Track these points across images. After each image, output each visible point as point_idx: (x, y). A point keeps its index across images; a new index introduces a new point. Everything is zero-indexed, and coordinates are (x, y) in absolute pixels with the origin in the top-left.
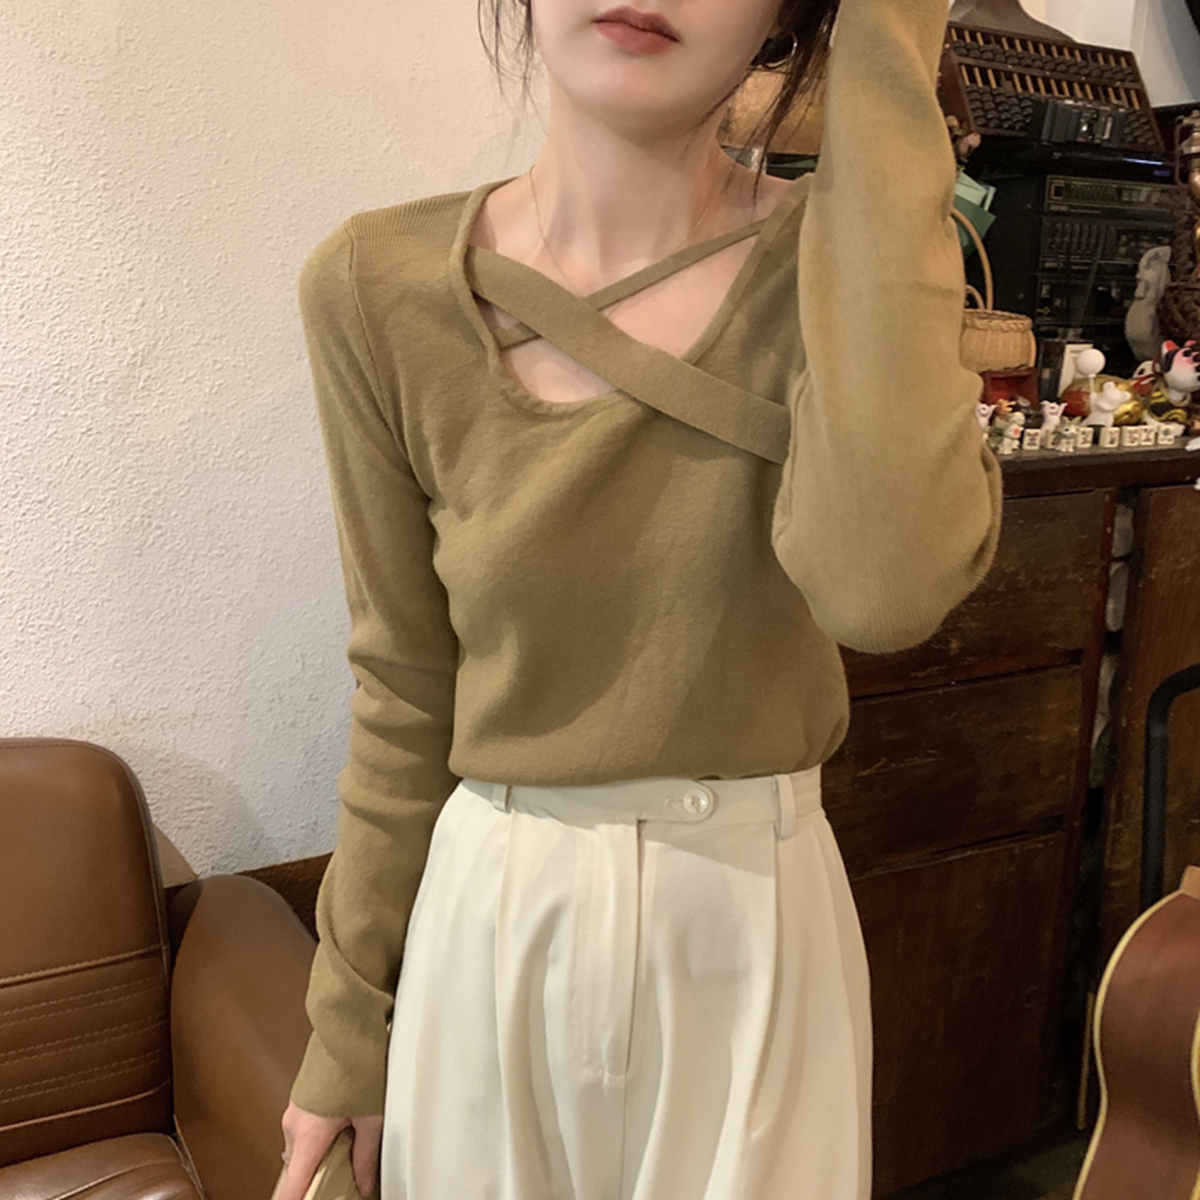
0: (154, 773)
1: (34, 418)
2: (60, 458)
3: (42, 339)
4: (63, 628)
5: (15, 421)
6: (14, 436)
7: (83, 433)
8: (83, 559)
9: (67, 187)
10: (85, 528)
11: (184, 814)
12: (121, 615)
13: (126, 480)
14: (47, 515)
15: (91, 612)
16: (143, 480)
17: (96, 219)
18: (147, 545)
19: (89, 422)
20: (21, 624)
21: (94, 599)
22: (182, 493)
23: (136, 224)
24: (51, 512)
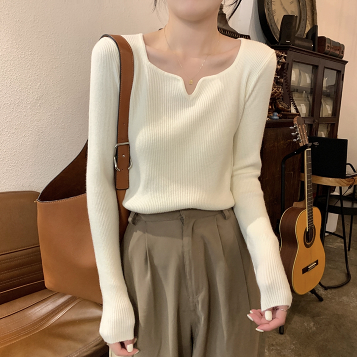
1: (12, 112)
5: (8, 112)
6: (7, 116)
7: (24, 116)
8: (23, 148)
9: (22, 54)
10: (24, 140)
12: (32, 163)
13: (34, 129)
14: (14, 137)
16: (39, 129)
17: (29, 62)
18: (39, 145)
19: (25, 113)
20: (7, 165)
21: (26, 159)
22: (48, 133)
24: (16, 136)
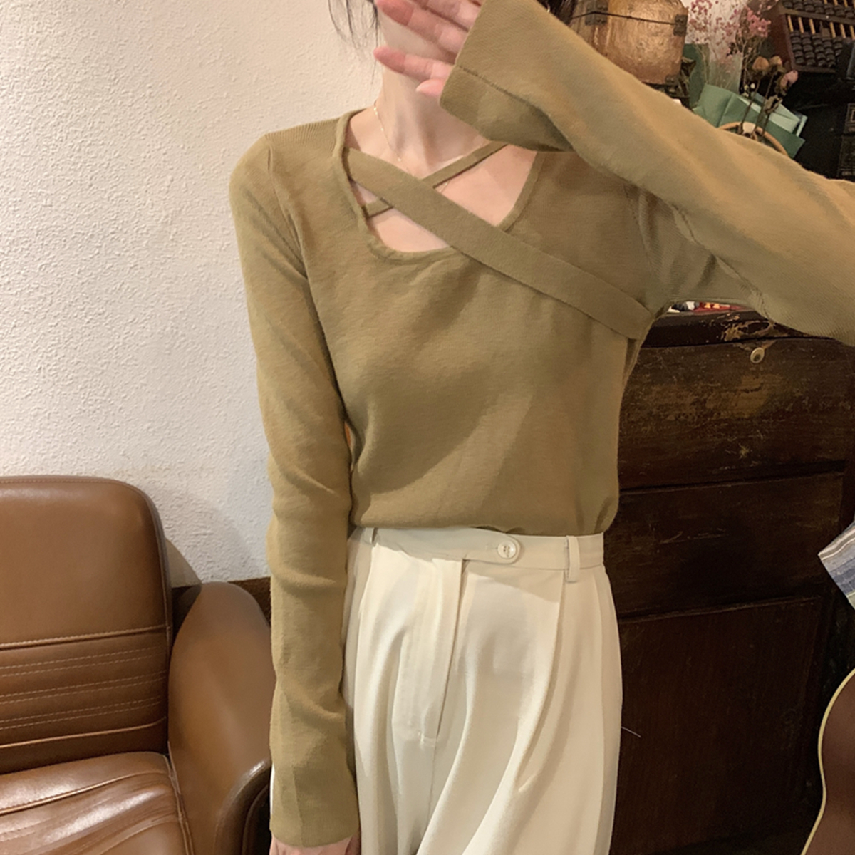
0: (171, 507)
1: (96, 257)
2: (115, 284)
3: (104, 201)
4: (112, 402)
5: (84, 258)
6: (83, 269)
7: (131, 268)
8: (129, 355)
9: (125, 95)
10: (131, 332)
11: (192, 537)
12: (154, 396)
13: (161, 301)
14: (104, 324)
15: (133, 392)
16: (172, 302)
17: (144, 118)
18: (175, 347)
19: (135, 260)
20: (83, 398)
21: (135, 383)
22: (199, 313)
23: (171, 120)
24: (107, 322)
